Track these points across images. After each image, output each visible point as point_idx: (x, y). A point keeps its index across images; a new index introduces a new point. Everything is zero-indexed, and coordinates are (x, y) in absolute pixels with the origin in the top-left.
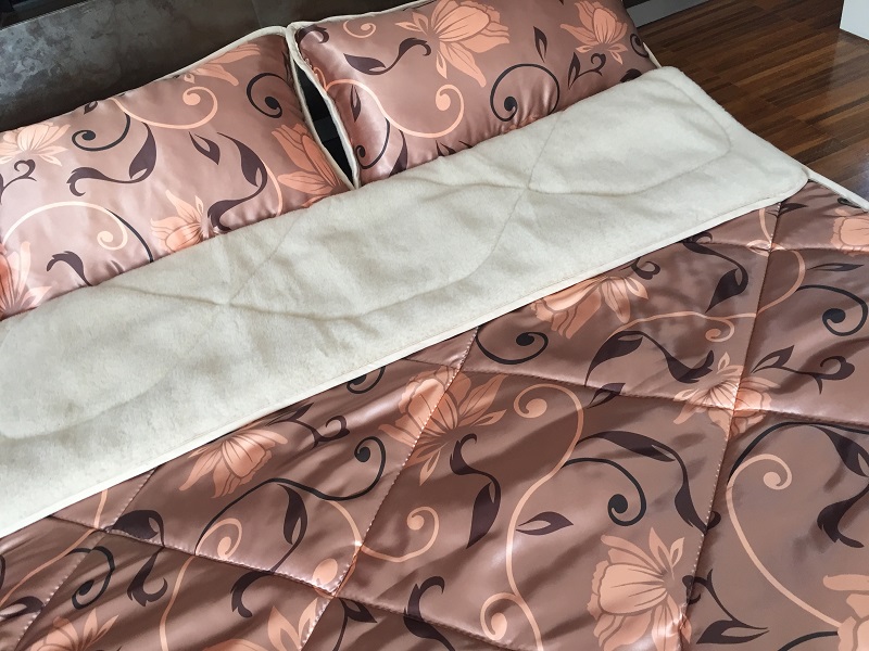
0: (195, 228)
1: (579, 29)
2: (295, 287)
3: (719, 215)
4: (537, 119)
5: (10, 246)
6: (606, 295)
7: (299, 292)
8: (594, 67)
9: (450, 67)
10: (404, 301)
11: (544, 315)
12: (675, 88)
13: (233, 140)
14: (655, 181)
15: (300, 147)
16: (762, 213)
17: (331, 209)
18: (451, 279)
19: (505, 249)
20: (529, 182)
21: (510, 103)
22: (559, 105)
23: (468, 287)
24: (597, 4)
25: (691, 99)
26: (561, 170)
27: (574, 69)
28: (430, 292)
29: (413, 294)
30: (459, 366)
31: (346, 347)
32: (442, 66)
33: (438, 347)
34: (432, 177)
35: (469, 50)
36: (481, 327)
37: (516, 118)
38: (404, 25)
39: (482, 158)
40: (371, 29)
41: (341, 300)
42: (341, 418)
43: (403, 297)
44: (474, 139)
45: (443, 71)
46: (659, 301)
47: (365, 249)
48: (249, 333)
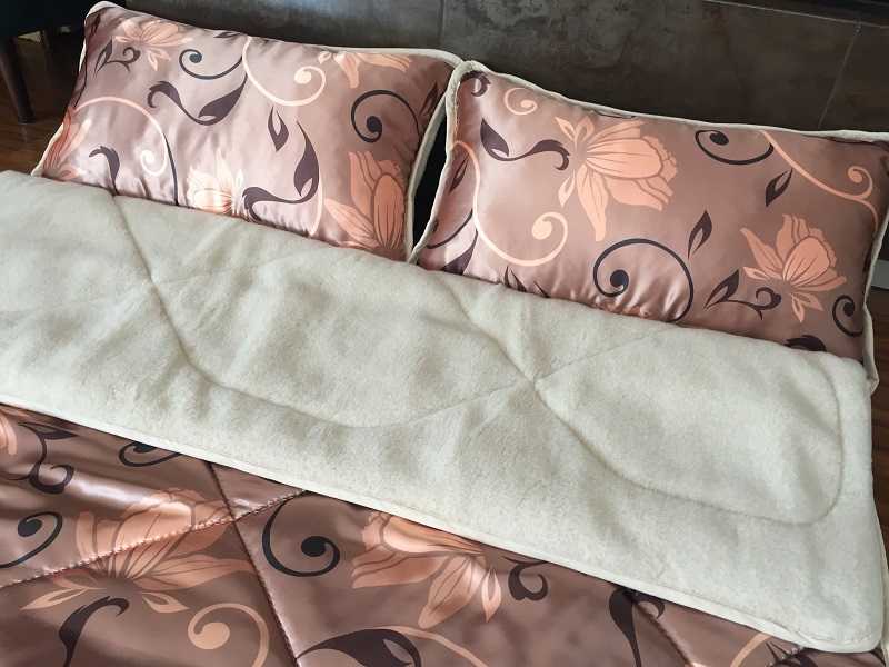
0: (226, 199)
1: (766, 248)
2: (219, 311)
3: (693, 594)
4: (647, 317)
5: (78, 117)
6: (446, 572)
7: (213, 319)
8: (755, 302)
9: (574, 197)
10: (272, 404)
11: (371, 536)
12: (834, 394)
13: (306, 137)
14: (670, 486)
15: (373, 185)
16: (758, 639)
17: (339, 263)
18: (337, 418)
19: (422, 429)
20: (543, 376)
21: (619, 278)
22: (684, 317)
23: (335, 439)
24: (817, 232)
25: (839, 423)
26: (587, 390)
27: (725, 290)
28: (303, 414)
29: (287, 402)
30: (239, 515)
31: (164, 405)
32: (566, 190)
33: (245, 477)
34: (464, 298)
35: (609, 192)
36: (308, 493)
37: (619, 299)
38: (562, 123)
39: (528, 315)
40: (531, 108)
41: (229, 356)
42: (70, 471)
43: (275, 399)
44: (554, 290)
45: (563, 197)
46: (493, 636)
47: (314, 322)
48: (125, 325)
